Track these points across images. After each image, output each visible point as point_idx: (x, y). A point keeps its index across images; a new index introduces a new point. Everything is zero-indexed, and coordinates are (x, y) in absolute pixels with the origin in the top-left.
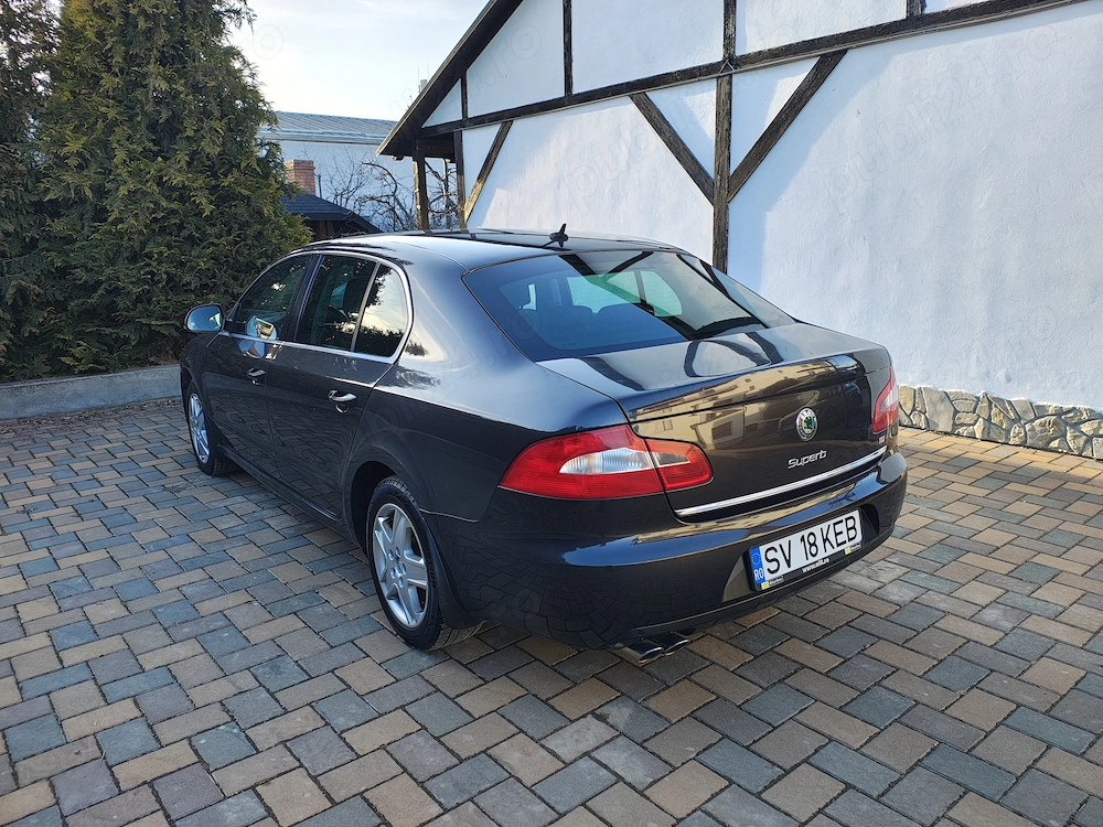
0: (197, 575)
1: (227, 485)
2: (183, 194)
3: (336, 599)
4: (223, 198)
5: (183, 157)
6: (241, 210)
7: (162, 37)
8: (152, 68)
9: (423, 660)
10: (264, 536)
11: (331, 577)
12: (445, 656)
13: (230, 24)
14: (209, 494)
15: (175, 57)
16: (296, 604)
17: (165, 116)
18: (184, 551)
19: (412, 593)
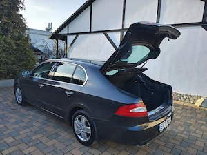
0: (28, 130)
1: (26, 108)
2: (10, 44)
3: (63, 135)
4: (18, 45)
5: (10, 36)
6: (21, 48)
7: (6, 11)
8: (3, 17)
9: (88, 148)
10: (40, 120)
11: (59, 130)
12: (92, 147)
13: (20, 9)
14: (23, 110)
15: (9, 15)
16: (54, 136)
17: (6, 27)
18: (23, 124)
19: (85, 134)
